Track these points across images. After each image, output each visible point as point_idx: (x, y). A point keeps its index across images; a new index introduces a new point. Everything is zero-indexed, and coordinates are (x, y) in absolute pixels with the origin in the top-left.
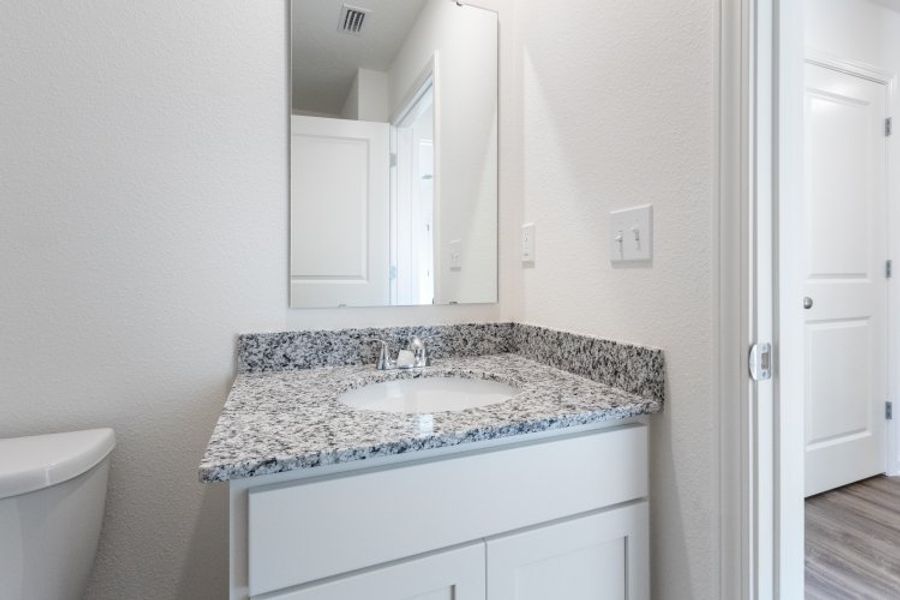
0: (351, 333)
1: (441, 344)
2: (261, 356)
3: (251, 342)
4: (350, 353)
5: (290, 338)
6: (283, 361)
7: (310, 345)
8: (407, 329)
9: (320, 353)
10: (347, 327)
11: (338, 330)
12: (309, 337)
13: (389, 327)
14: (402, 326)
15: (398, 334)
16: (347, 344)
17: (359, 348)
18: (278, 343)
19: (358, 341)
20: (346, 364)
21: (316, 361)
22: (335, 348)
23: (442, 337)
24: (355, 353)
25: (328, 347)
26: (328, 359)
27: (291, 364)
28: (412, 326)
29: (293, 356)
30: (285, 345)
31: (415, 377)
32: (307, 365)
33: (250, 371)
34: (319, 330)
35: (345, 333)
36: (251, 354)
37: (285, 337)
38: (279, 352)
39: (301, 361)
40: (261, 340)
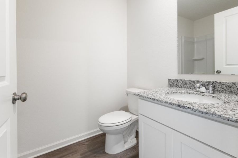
0: (192, 81)
1: (225, 88)
2: (172, 83)
3: (170, 80)
4: (191, 86)
5: (177, 81)
6: (176, 85)
7: (182, 83)
8: (210, 82)
9: (184, 85)
10: (191, 79)
11: (188, 80)
12: (181, 81)
13: (204, 80)
14: (209, 81)
15: (207, 83)
16: (191, 84)
17: (194, 85)
18: (175, 81)
19: (194, 83)
20: (190, 89)
21: (183, 87)
22: (188, 84)
23: (225, 86)
24: (193, 86)
25: (186, 84)
26: (186, 87)
27: (178, 86)
28: (212, 81)
29: (178, 85)
30: (176, 82)
31: (202, 95)
32: (181, 87)
33: (170, 86)
34: (184, 79)
35: (190, 81)
36: (170, 83)
37: (176, 80)
38: (175, 83)
39: (180, 86)
40: (172, 80)
